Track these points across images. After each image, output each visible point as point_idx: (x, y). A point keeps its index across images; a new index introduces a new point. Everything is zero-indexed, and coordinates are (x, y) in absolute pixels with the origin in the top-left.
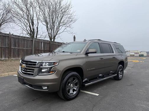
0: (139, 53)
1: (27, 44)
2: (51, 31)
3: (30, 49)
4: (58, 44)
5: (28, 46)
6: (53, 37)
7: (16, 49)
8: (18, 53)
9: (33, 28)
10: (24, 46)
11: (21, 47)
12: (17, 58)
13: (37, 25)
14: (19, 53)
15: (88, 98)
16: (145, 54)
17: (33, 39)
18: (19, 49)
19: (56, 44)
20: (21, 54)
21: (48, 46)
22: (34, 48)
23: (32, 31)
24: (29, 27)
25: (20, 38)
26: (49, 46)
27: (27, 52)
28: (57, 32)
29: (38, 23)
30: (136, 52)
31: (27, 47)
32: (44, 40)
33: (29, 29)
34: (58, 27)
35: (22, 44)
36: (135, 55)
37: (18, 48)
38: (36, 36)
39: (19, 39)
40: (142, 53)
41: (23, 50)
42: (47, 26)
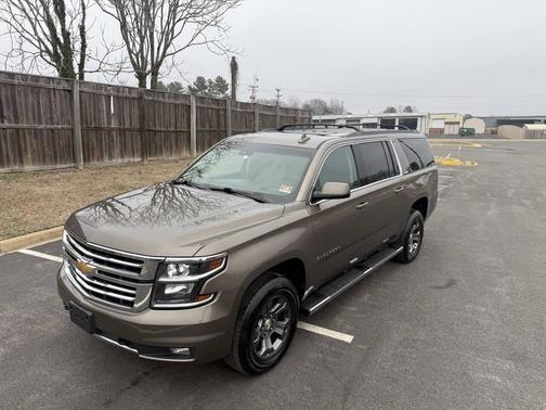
0: (458, 123)
1: (51, 105)
2: (142, 41)
3: (65, 126)
4: (172, 101)
5: (55, 116)
6: (149, 67)
7: (8, 131)
8: (16, 147)
9: (63, 29)
10: (39, 114)
11: (28, 118)
12: (17, 168)
13: (80, 17)
14: (20, 147)
15: (320, 356)
16: (480, 128)
17: (72, 87)
18: (17, 130)
19: (167, 100)
20: (28, 148)
21: (136, 112)
22: (82, 124)
23: (62, 41)
24: (43, 24)
25: (16, 82)
26: (139, 108)
27: (53, 138)
28: (166, 47)
29: (84, 9)
30: (451, 118)
31: (51, 118)
32: (117, 88)
33: (48, 32)
34: (168, 23)
35: (30, 107)
36: (446, 132)
37: (13, 125)
38: (81, 65)
39: (13, 85)
40: (468, 125)
41: (37, 133)
42: (124, 19)
